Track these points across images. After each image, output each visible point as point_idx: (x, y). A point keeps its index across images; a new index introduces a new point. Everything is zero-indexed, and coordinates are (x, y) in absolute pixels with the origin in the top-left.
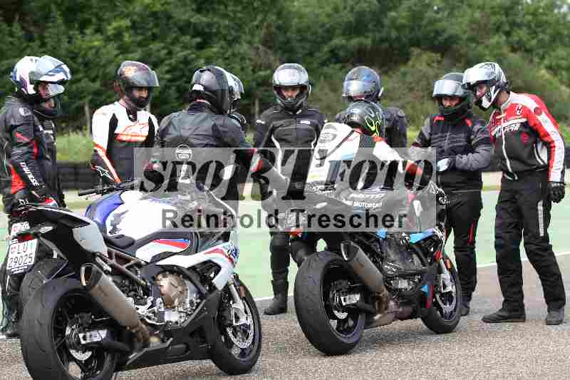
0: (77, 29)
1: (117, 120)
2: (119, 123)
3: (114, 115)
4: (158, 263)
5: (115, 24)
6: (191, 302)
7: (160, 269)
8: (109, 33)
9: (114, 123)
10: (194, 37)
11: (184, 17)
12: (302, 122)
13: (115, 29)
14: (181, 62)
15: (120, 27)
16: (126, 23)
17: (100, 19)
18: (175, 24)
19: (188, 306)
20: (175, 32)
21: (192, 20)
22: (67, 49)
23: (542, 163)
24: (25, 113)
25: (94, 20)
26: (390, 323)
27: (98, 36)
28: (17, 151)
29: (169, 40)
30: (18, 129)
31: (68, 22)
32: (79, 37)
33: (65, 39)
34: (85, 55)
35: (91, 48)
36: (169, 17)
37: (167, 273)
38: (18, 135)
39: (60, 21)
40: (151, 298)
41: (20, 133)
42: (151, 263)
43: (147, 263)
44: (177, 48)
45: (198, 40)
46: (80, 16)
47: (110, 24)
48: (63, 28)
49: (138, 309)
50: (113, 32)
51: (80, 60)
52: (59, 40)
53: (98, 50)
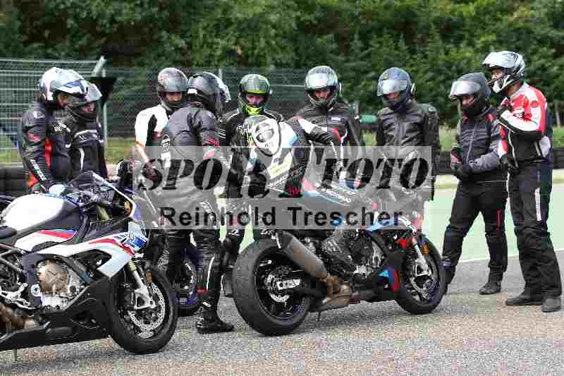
0: (454, 43)
1: (156, 120)
2: (158, 123)
3: (154, 116)
4: (39, 252)
5: (483, 39)
6: (73, 289)
7: (42, 258)
8: (478, 46)
9: (153, 123)
10: (551, 48)
11: (542, 32)
12: (333, 119)
13: (483, 42)
14: (539, 69)
15: (487, 41)
16: (492, 37)
17: (472, 36)
18: (535, 38)
19: (69, 291)
20: (535, 45)
21: (550, 34)
22: (444, 60)
23: (539, 154)
24: (38, 116)
25: (467, 35)
26: (347, 306)
27: (470, 49)
28: (30, 149)
29: (530, 51)
30: (32, 130)
31: (445, 37)
32: (454, 49)
33: (442, 52)
34: (459, 63)
35: (463, 58)
36: (529, 32)
37: (48, 261)
38: (31, 135)
39: (437, 37)
40: (26, 285)
41: (33, 133)
42: (33, 251)
43: (28, 252)
44: (535, 57)
45: (553, 51)
46: (456, 33)
47: (479, 39)
48: (440, 42)
49: (6, 295)
50: (481, 45)
51: (454, 68)
52: (438, 52)
53: (469, 60)
